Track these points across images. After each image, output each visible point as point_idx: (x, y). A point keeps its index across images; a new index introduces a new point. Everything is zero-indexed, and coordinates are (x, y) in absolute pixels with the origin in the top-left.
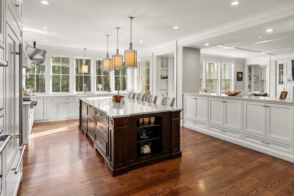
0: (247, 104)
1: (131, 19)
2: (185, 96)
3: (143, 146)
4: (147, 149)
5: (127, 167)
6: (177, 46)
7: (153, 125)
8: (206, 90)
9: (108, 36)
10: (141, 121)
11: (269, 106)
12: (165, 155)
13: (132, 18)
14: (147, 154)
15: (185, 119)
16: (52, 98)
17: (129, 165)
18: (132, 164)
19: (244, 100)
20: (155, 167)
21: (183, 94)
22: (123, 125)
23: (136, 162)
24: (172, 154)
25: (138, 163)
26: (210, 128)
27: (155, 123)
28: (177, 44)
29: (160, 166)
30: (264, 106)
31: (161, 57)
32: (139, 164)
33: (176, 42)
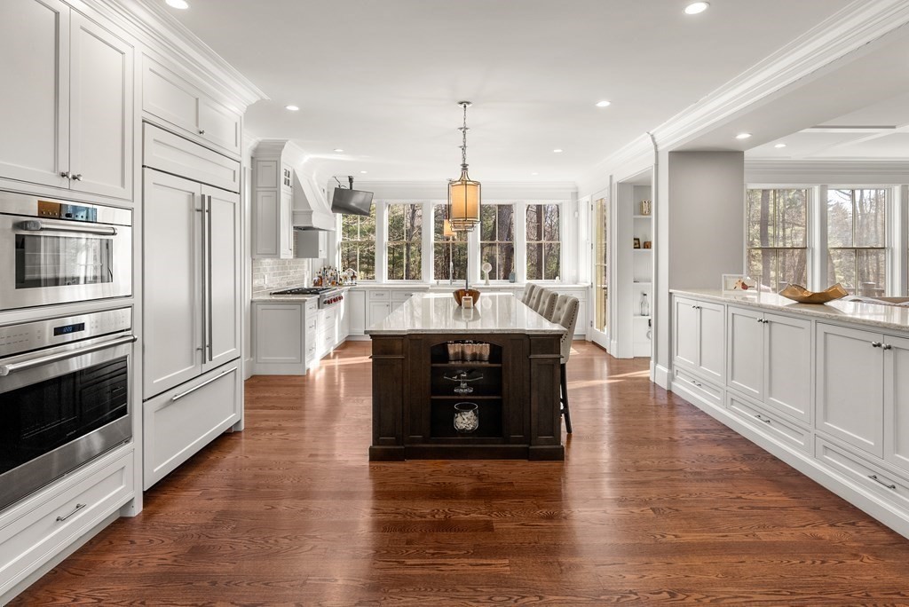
0: (826, 333)
1: (465, 107)
2: (676, 300)
3: (458, 412)
4: (466, 421)
5: (403, 447)
6: (657, 152)
7: (487, 363)
8: (743, 284)
10: (453, 349)
11: (892, 345)
13: (464, 103)
14: (463, 432)
15: (675, 368)
16: (381, 292)
17: (408, 446)
18: (417, 446)
19: (819, 319)
20: (473, 465)
21: (670, 294)
22: (392, 353)
23: (427, 443)
24: (531, 447)
25: (433, 446)
26: (732, 404)
27: (491, 359)
28: (656, 146)
29: (485, 466)
30: (875, 346)
31: (635, 187)
33: (653, 139)
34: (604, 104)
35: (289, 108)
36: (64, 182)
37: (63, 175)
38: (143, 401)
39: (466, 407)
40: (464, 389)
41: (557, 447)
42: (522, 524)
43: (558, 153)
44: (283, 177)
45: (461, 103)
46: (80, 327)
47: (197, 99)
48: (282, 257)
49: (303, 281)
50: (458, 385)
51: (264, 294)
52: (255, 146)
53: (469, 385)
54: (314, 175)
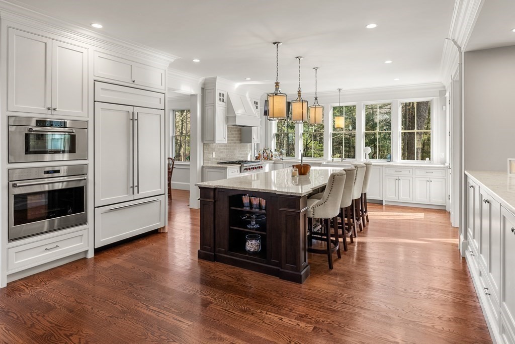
5: (213, 254)
6: (461, 54)
9: (316, 69)
12: (271, 266)
17: (216, 253)
18: (221, 255)
20: (245, 273)
21: (465, 174)
23: (226, 254)
24: (281, 270)
25: (229, 256)
27: (267, 208)
28: (460, 48)
32: (230, 258)
33: (455, 43)
34: (372, 26)
35: (194, 61)
36: (50, 112)
37: (49, 109)
38: (95, 208)
39: (253, 237)
40: (254, 225)
41: (298, 273)
42: (225, 310)
43: (388, 64)
44: (217, 97)
45: (275, 43)
46: (58, 171)
47: (131, 66)
48: (216, 143)
49: (247, 157)
50: (249, 223)
51: (212, 163)
52: (203, 82)
53: (257, 223)
54: (247, 95)
